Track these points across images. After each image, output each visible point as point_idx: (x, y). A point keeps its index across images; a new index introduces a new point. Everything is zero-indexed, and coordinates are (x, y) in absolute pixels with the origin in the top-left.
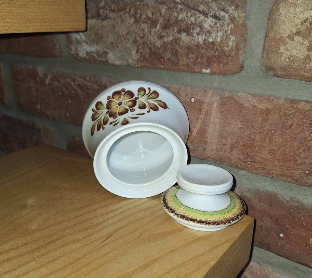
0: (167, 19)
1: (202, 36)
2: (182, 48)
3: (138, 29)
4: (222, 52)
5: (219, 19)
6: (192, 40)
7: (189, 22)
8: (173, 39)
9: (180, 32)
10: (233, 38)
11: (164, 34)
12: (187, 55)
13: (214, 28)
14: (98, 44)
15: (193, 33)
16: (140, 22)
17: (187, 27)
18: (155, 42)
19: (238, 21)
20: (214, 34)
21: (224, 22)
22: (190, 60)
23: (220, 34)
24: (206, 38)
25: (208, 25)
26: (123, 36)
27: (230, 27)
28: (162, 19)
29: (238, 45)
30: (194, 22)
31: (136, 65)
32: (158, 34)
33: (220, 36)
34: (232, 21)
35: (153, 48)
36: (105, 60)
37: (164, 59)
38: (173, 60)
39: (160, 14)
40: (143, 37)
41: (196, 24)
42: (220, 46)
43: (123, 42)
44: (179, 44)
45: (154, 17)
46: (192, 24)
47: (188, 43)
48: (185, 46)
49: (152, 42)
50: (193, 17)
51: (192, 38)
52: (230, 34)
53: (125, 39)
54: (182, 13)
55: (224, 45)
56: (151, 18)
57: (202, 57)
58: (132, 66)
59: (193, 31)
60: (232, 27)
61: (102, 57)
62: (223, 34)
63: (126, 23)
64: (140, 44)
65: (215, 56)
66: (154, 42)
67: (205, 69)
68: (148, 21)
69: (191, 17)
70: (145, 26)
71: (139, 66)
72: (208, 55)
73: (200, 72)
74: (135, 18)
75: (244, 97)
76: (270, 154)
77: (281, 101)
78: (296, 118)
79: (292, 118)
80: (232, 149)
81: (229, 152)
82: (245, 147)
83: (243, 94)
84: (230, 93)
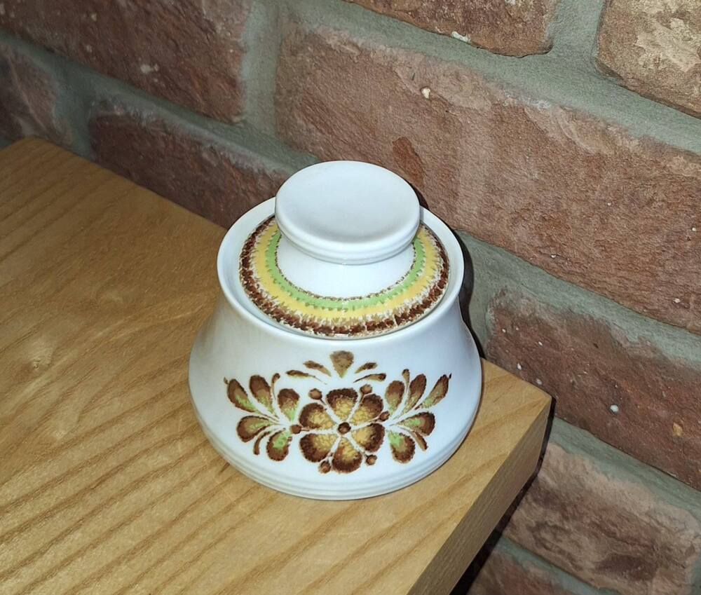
4: (502, 6)
57: (450, 6)
65: (485, 12)
67: (460, 33)
72: (466, 4)
73: (447, 35)
75: (550, 113)
76: (601, 248)
77: (633, 145)
78: (663, 188)
79: (654, 186)
80: (514, 221)
81: (508, 227)
82: (546, 223)
83: (547, 105)
84: (517, 98)
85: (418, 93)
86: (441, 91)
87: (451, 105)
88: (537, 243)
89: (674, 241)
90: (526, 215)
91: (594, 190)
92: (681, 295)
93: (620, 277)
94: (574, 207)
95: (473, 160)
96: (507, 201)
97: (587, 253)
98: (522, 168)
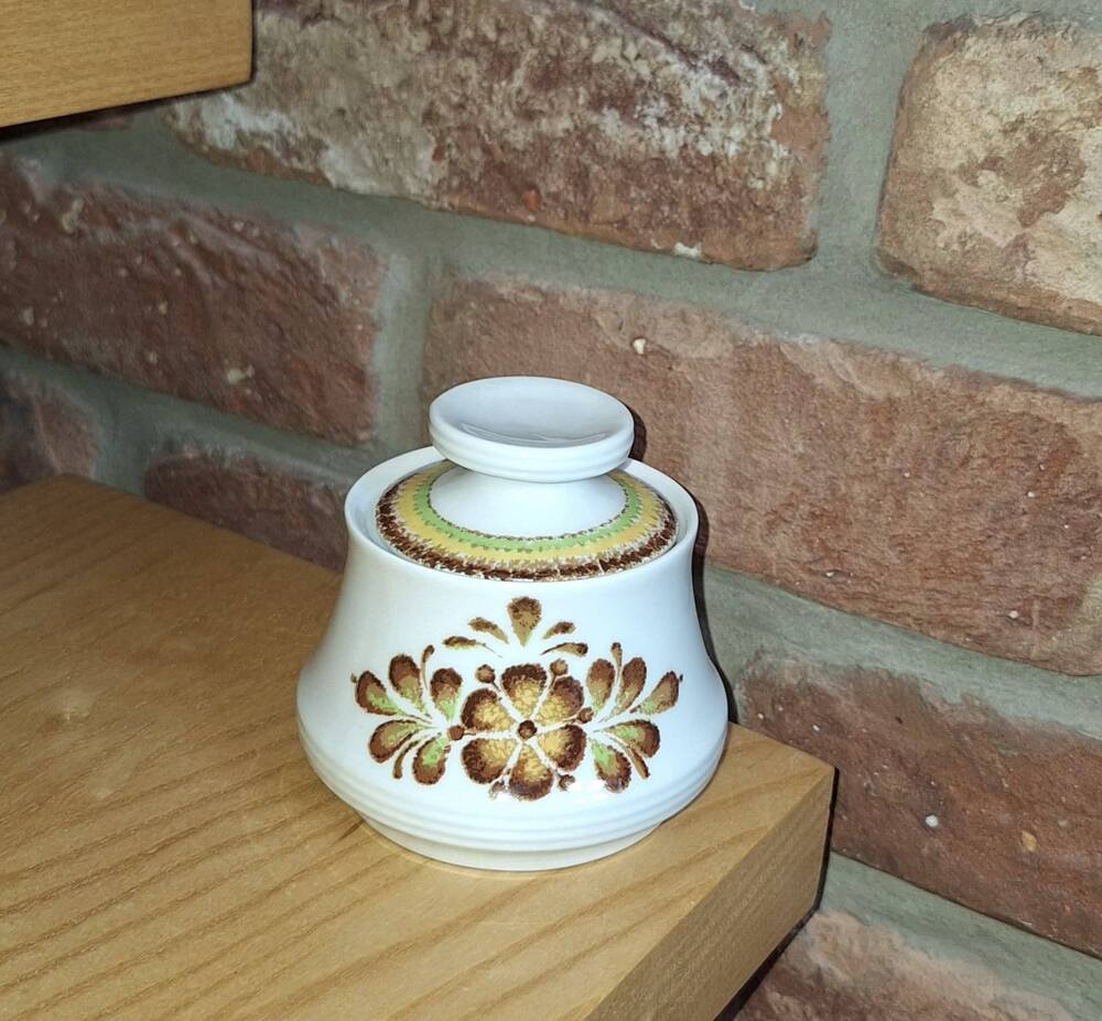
0: (550, 57)
1: (677, 132)
2: (603, 163)
3: (441, 73)
4: (744, 194)
5: (737, 77)
6: (641, 140)
7: (632, 77)
8: (572, 129)
9: (596, 104)
10: (781, 151)
11: (538, 105)
12: (621, 190)
13: (719, 110)
14: (284, 108)
15: (645, 116)
16: (453, 52)
17: (623, 90)
18: (506, 130)
19: (799, 96)
20: (716, 131)
21: (752, 94)
22: (632, 209)
23: (737, 132)
24: (690, 140)
25: (698, 98)
26: (385, 92)
27: (772, 111)
28: (535, 51)
29: (796, 177)
30: (648, 79)
31: (434, 203)
32: (518, 103)
33: (738, 140)
34: (778, 94)
35: (499, 151)
36: (311, 169)
37: (538, 192)
38: (572, 200)
39: (526, 32)
40: (461, 106)
41: (655, 88)
42: (737, 174)
43: (384, 113)
44: (594, 146)
45: (503, 42)
46: (640, 82)
47: (624, 148)
48: (615, 156)
49: (494, 127)
50: (645, 62)
51: (640, 132)
52: (773, 135)
53: (392, 103)
54: (607, 40)
55: (750, 171)
56: (491, 42)
57: (673, 204)
58: (418, 202)
59: (645, 107)
60: (778, 114)
61: (300, 159)
62: (749, 136)
63: (398, 47)
64: (449, 129)
65: (720, 206)
66: (504, 130)
67: (686, 245)
68: (483, 50)
69: (639, 61)
70: (471, 69)
71: (446, 205)
72: (694, 199)
73: (668, 252)
74: (433, 32)
75: (816, 350)
76: (899, 549)
77: (936, 378)
78: (983, 436)
79: (970, 435)
80: (771, 526)
81: (762, 537)
82: (817, 522)
83: (812, 340)
84: (769, 333)
85: (628, 348)
86: (660, 340)
87: (674, 358)
88: (806, 556)
89: (1003, 519)
90: (787, 514)
91: (884, 456)
92: (1019, 604)
93: (929, 590)
94: (857, 488)
95: (709, 439)
96: (759, 496)
97: (878, 559)
98: (780, 439)
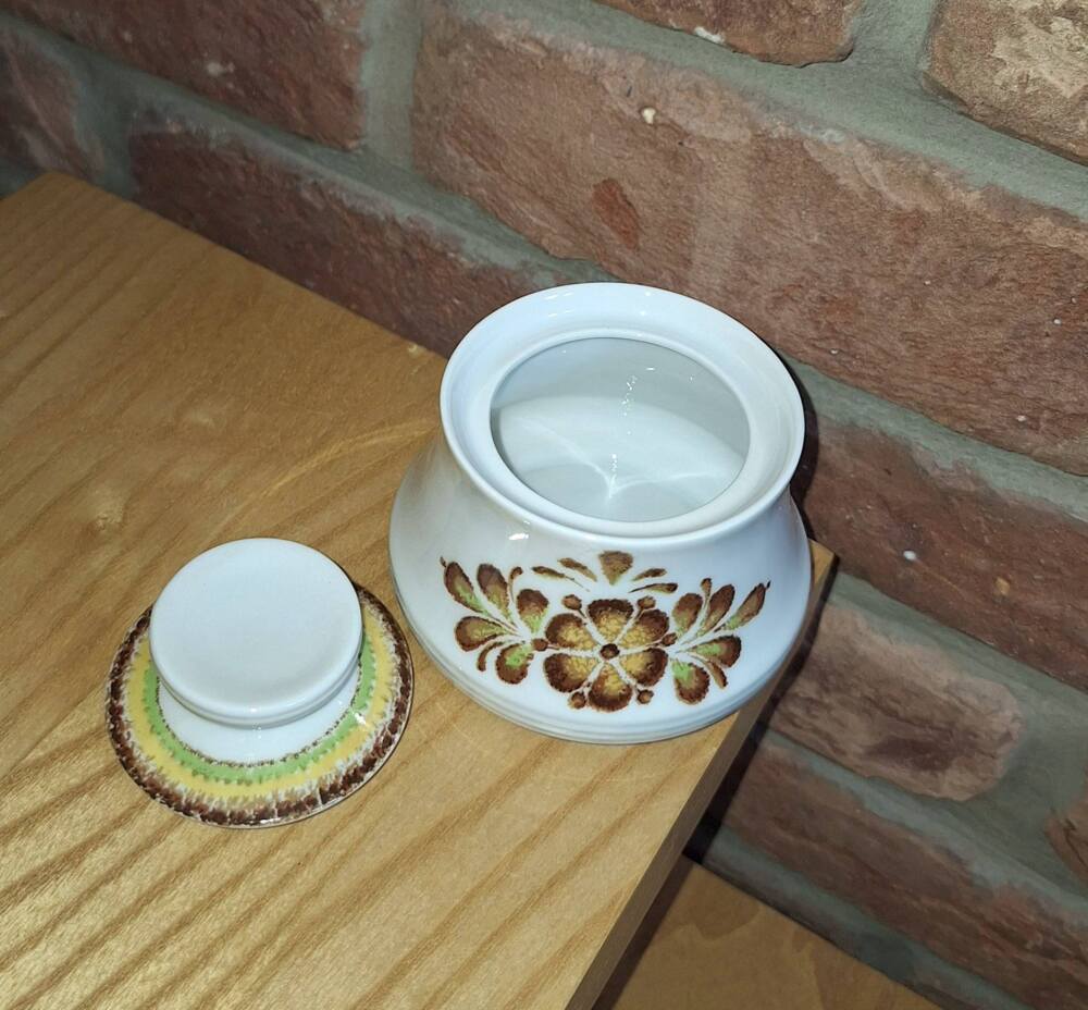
67: (708, 30)
75: (842, 149)
76: (909, 343)
77: (971, 200)
78: (1014, 262)
79: (1001, 260)
80: (777, 301)
81: (767, 309)
82: (827, 305)
83: (838, 137)
84: (791, 126)
85: (636, 116)
86: (671, 113)
87: (685, 135)
88: (813, 334)
89: (1024, 337)
90: (796, 294)
91: (905, 262)
92: (1028, 411)
93: (936, 384)
94: (872, 286)
96: (767, 274)
97: (887, 350)
98: (794, 227)
